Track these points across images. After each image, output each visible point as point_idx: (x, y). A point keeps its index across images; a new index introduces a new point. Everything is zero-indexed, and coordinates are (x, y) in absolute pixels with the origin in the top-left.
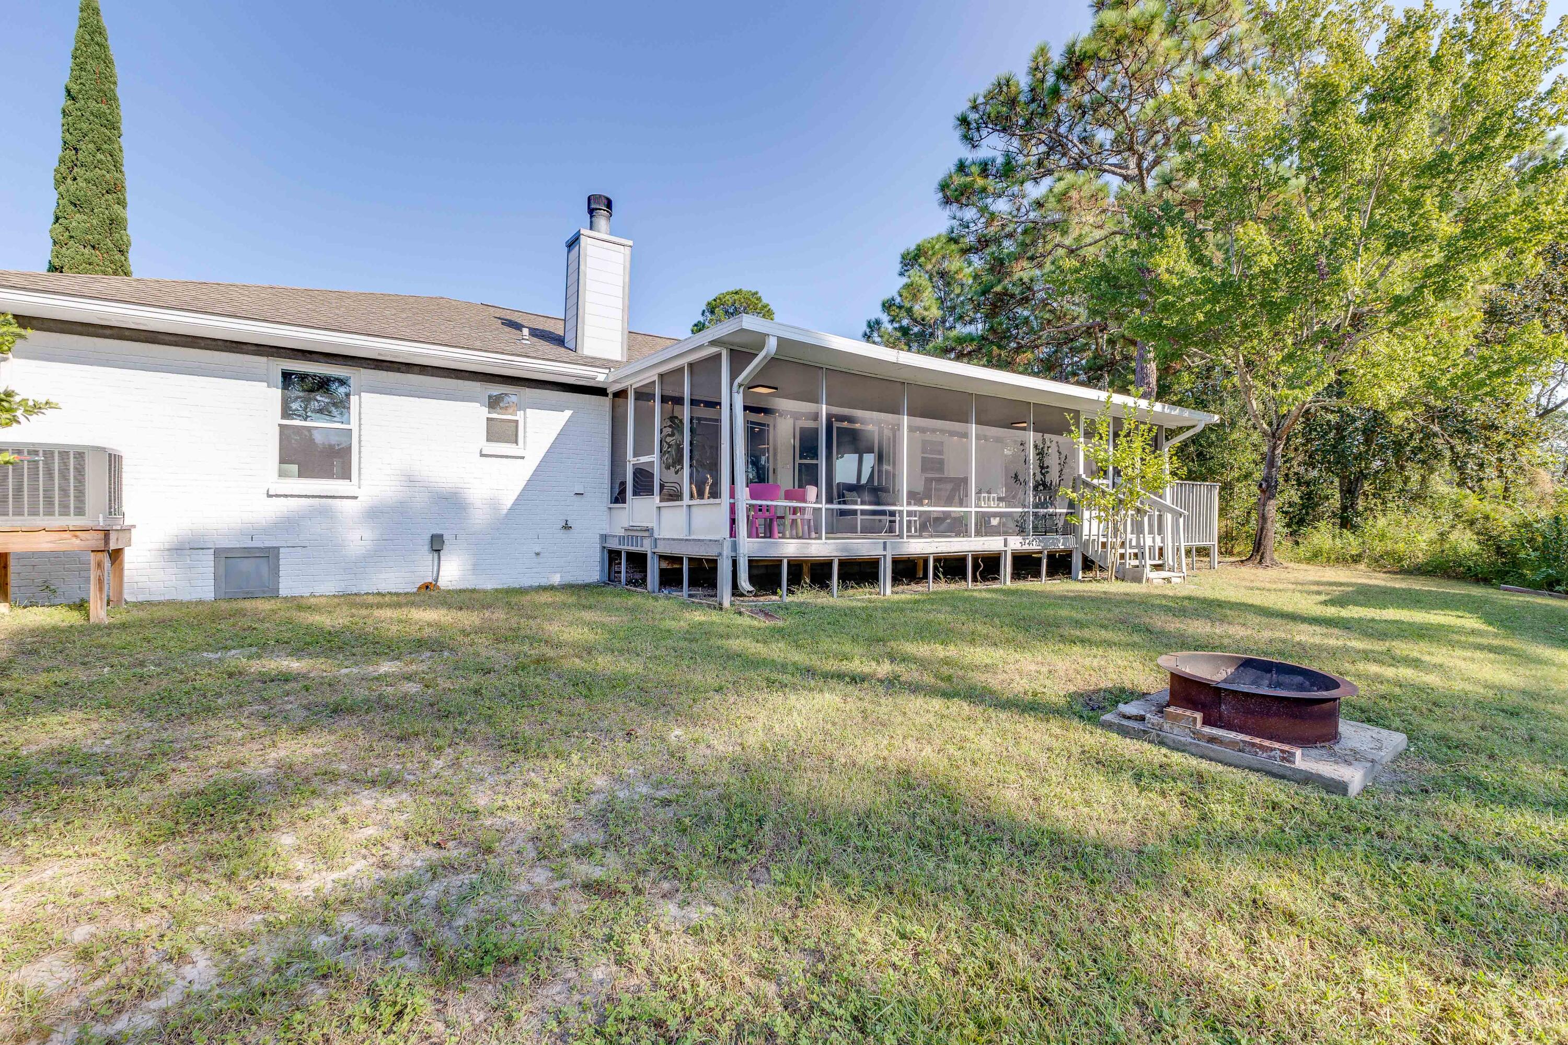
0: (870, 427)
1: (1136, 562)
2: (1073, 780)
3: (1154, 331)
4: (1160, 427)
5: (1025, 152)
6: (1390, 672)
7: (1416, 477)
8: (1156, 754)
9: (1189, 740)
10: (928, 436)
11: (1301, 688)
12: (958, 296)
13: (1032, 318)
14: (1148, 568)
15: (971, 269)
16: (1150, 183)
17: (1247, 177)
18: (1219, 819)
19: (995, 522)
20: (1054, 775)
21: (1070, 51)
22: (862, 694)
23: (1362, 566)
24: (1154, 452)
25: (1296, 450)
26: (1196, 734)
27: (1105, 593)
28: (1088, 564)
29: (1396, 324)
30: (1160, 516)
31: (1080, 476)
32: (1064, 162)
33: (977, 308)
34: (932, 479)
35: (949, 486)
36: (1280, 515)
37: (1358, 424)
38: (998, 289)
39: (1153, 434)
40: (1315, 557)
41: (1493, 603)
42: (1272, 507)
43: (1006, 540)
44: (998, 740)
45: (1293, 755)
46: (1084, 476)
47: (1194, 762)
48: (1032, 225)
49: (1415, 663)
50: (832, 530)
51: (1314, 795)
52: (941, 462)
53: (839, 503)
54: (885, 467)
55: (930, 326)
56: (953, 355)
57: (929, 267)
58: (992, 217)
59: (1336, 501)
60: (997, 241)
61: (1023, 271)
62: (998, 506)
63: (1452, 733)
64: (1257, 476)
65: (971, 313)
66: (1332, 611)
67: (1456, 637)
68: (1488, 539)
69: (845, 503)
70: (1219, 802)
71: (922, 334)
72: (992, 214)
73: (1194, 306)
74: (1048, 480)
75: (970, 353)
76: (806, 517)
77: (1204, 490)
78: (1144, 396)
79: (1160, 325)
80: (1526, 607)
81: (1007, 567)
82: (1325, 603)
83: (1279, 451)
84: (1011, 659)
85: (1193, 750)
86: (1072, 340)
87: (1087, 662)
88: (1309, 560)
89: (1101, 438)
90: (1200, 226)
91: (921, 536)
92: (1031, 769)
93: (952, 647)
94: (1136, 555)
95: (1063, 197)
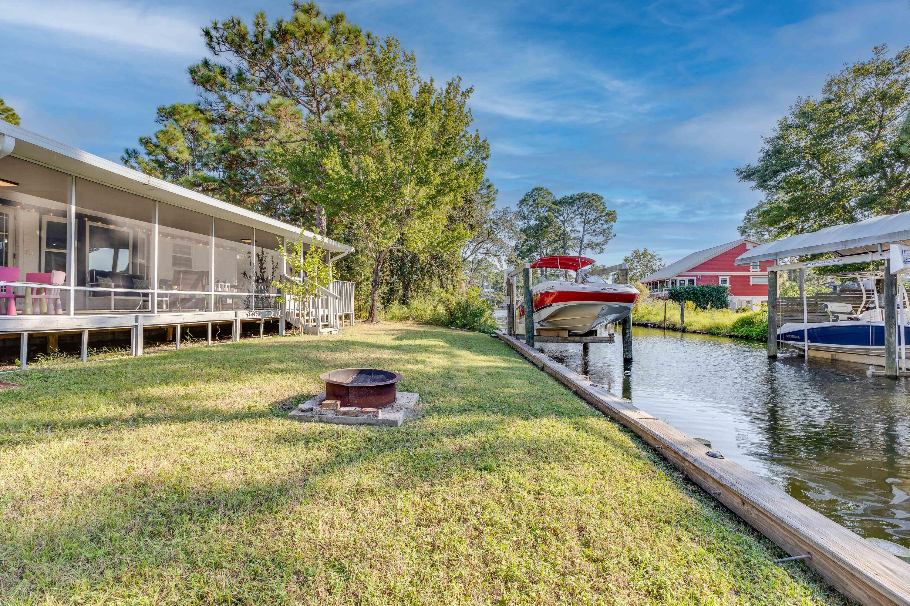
0: (125, 229)
1: (314, 324)
2: (269, 455)
3: (324, 199)
4: (328, 251)
5: (252, 72)
6: (415, 367)
7: (427, 283)
8: (316, 427)
9: (334, 416)
10: (178, 241)
11: (383, 380)
12: (205, 150)
13: (257, 176)
14: (321, 327)
15: (215, 134)
16: (323, 118)
17: (366, 132)
18: (345, 453)
19: (229, 301)
20: (258, 455)
21: (279, 24)
22: (105, 435)
23: (409, 322)
24: (324, 264)
25: (386, 268)
26: (337, 412)
27: (297, 342)
28: (289, 326)
29: (421, 217)
30: (327, 299)
31: (284, 275)
32: (276, 88)
33: (219, 161)
34: (180, 272)
35: (195, 277)
36: (380, 299)
37: (409, 258)
38: (234, 152)
39: (324, 255)
40: (394, 318)
41: (448, 335)
42: (377, 294)
43: (236, 314)
44: (222, 443)
45: (377, 413)
46: (286, 275)
47: (335, 427)
48: (256, 119)
49: (423, 362)
50: (81, 308)
51: (384, 429)
52: (190, 260)
53: (92, 286)
54: (139, 261)
55: (182, 165)
56: (200, 189)
57: (182, 124)
58: (229, 106)
59: (401, 293)
60: (232, 121)
61: (250, 145)
62: (232, 292)
63: (433, 390)
64: (371, 279)
65: (214, 164)
66: (397, 343)
67: (437, 350)
68: (448, 309)
69: (98, 286)
70: (346, 445)
71: (176, 169)
72: (229, 103)
73: (344, 191)
74: (265, 276)
75: (213, 190)
76: (52, 296)
77: (348, 285)
78: (321, 233)
79: (327, 196)
80: (458, 335)
81: (237, 330)
82: (395, 339)
83: (379, 268)
84: (235, 388)
85: (336, 421)
86: (281, 195)
87: (283, 383)
88: (391, 320)
89: (297, 254)
90: (347, 150)
91: (170, 311)
92: (243, 455)
93: (192, 387)
94: (314, 320)
95: (276, 108)
